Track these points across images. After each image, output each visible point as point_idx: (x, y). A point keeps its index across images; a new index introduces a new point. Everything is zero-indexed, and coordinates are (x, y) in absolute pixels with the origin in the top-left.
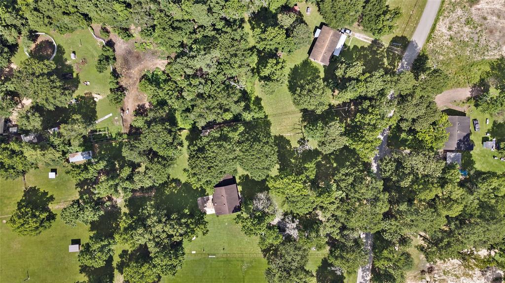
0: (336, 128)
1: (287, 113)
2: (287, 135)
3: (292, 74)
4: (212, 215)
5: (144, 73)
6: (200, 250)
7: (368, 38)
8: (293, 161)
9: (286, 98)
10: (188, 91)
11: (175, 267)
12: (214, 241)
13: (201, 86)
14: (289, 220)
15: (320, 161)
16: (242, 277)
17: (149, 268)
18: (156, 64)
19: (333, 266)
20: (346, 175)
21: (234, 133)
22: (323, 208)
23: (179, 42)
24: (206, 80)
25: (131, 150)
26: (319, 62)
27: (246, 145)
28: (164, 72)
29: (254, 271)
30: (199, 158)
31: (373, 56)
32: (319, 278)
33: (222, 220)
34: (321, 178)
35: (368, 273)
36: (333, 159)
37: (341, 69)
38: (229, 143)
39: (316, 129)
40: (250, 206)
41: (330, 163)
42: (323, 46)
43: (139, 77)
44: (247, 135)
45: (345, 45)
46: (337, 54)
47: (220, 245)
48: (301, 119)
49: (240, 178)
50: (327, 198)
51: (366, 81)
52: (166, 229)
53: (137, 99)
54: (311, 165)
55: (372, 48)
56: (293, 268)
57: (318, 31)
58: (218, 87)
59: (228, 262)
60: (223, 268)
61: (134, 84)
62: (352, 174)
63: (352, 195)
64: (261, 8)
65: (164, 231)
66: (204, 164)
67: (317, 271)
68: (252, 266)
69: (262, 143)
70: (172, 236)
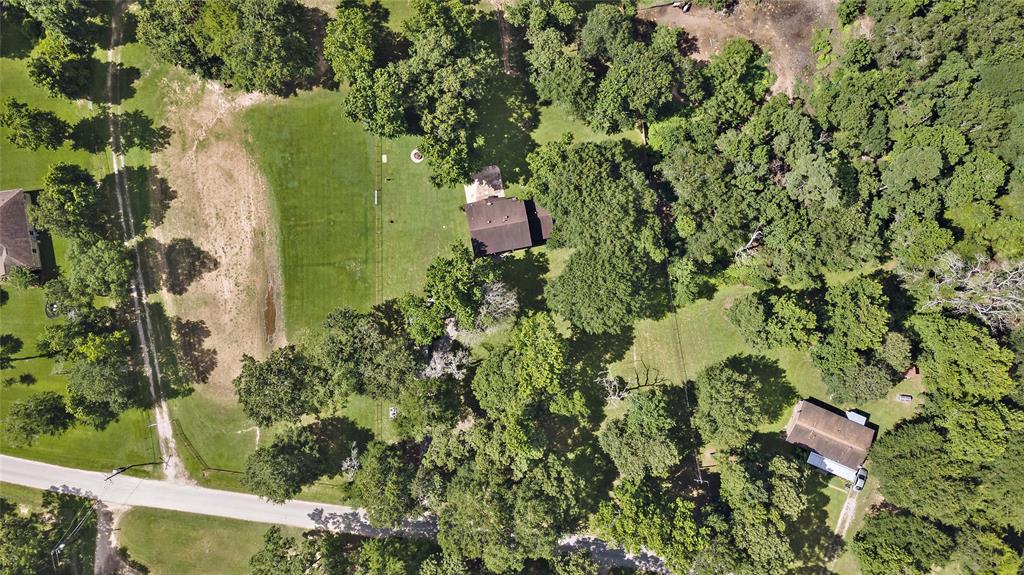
0: (663, 458)
1: (680, 354)
2: (633, 354)
3: (765, 365)
4: (464, 197)
5: (764, 50)
6: (390, 171)
7: (846, 528)
8: (579, 368)
9: (712, 352)
10: (740, 142)
11: (370, 116)
12: (408, 201)
13: (750, 169)
14: (461, 360)
15: (579, 424)
16: (332, 261)
17: (363, 60)
18: (784, 75)
19: (360, 453)
20: (560, 480)
21: (651, 239)
22: (489, 430)
23: (839, 124)
24: (763, 179)
25: (611, 24)
26: (793, 422)
27: (625, 266)
28: (767, 91)
29: (345, 285)
30: (600, 166)
31: (807, 538)
32: (329, 424)
33: (452, 218)
34: (543, 426)
35: (342, 526)
36: (583, 451)
37: (788, 468)
38: (631, 229)
39: (659, 415)
40: (491, 276)
41: (576, 445)
42: (829, 428)
43: (756, 38)
44: (644, 268)
45: (830, 475)
46: (812, 459)
47: (400, 215)
48: (668, 383)
49: (542, 255)
50: (516, 438)
51: (768, 522)
52: (447, 97)
53: (709, 35)
54: (578, 404)
55: (825, 535)
56: (362, 368)
57: (862, 420)
58: (749, 205)
59: (364, 231)
60: (350, 220)
61: (742, 30)
62: (561, 492)
63: (520, 494)
64: (912, 297)
65: (442, 92)
66: (588, 177)
67: (345, 419)
68: (356, 282)
69: (629, 299)
70: (432, 110)
